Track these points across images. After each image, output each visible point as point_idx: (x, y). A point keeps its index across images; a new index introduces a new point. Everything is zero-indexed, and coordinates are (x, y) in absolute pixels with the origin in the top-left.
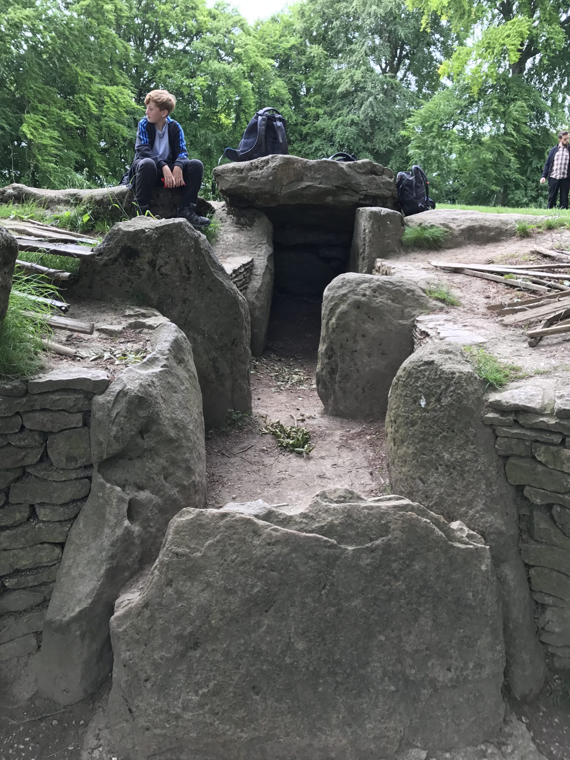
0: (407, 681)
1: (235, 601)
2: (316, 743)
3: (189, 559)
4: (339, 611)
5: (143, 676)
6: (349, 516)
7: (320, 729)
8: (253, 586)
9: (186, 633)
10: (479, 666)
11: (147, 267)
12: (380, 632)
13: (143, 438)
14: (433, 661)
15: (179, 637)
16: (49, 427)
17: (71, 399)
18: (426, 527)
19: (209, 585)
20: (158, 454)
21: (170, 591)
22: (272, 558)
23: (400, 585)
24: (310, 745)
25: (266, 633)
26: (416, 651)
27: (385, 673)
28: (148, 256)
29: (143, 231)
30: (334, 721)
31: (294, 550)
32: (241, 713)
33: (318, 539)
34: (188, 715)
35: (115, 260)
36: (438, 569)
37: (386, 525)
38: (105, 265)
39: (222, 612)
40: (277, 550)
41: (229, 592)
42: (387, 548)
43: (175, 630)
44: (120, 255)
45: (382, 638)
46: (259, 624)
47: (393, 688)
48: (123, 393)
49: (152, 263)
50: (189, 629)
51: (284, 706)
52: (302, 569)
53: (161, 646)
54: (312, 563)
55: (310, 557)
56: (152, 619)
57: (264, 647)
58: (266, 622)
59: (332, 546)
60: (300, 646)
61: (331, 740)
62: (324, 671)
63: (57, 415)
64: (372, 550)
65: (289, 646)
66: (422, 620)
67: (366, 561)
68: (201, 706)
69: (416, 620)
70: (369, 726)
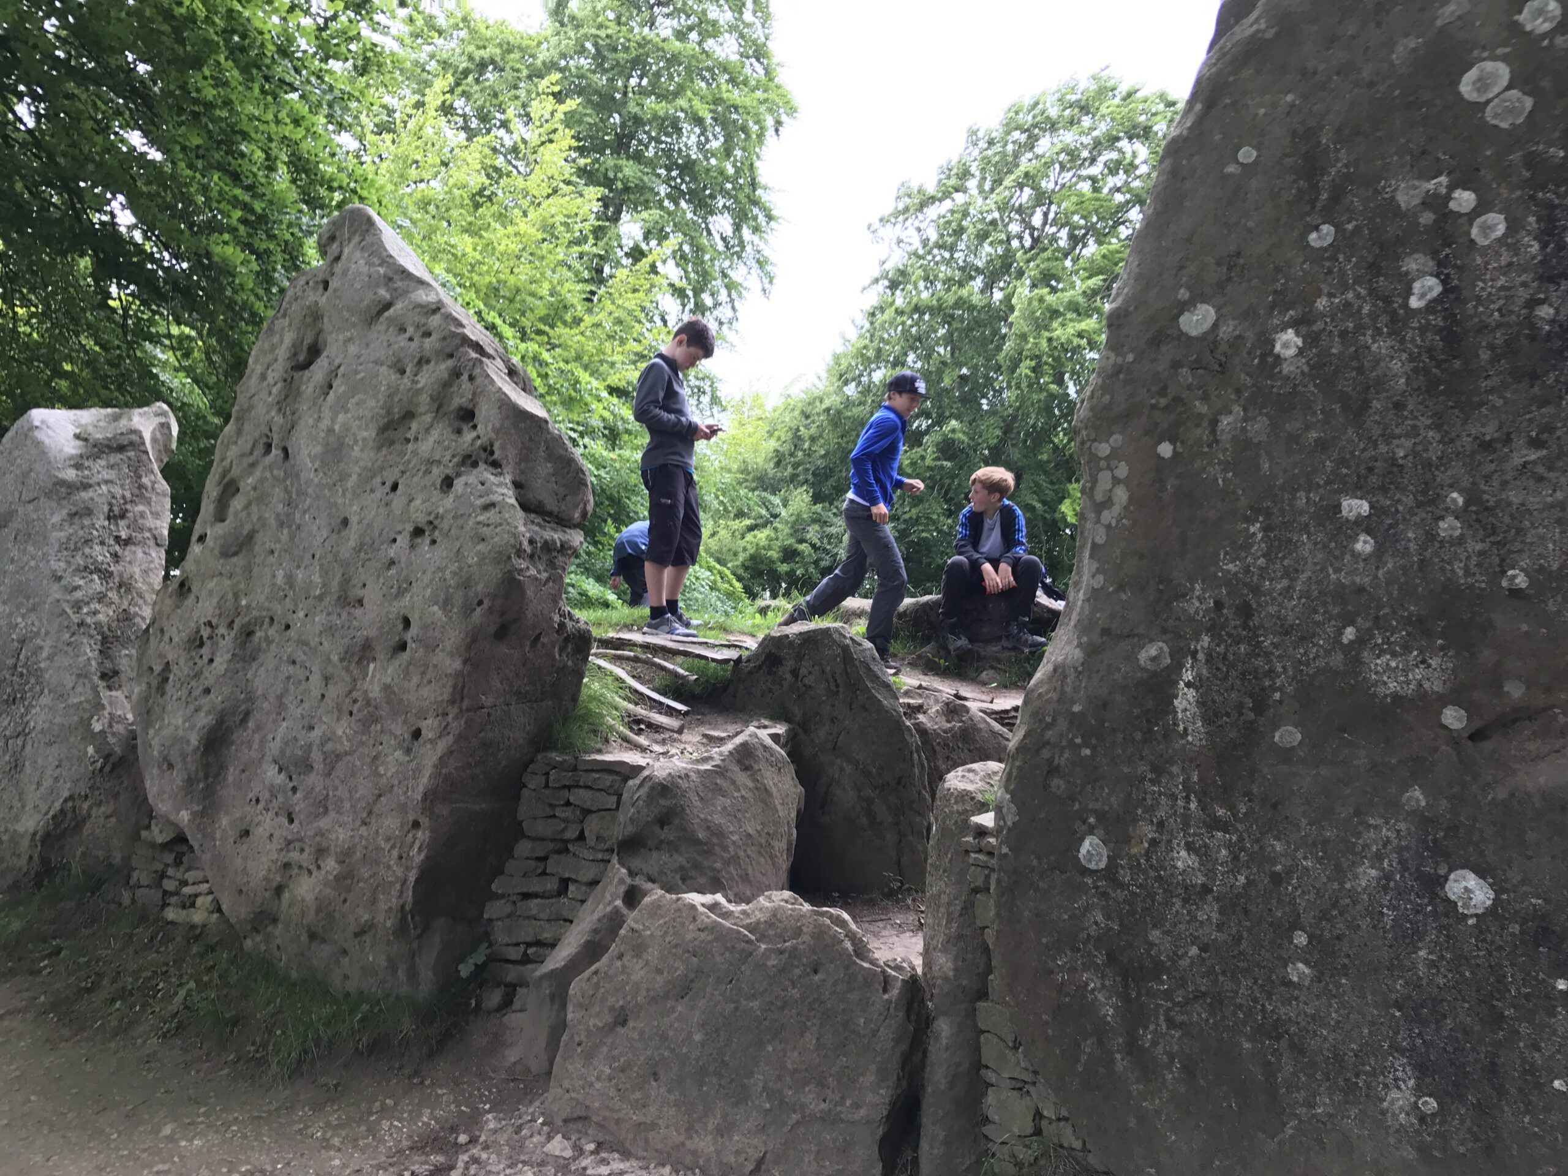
0: (782, 1102)
1: (660, 980)
2: (689, 1144)
3: (640, 936)
4: (736, 1009)
5: (577, 1039)
6: (774, 915)
7: (697, 1132)
8: (677, 969)
9: (617, 1006)
10: (857, 1106)
11: (789, 676)
12: (769, 1042)
13: (662, 828)
14: (812, 1086)
15: (612, 1009)
16: (588, 805)
17: (608, 780)
18: (835, 936)
19: (647, 963)
20: (677, 851)
21: (619, 963)
22: (697, 943)
23: (795, 993)
24: (683, 1144)
25: (677, 1019)
26: (796, 1071)
27: (764, 1088)
28: (790, 664)
29: (787, 636)
30: (710, 1127)
31: (716, 939)
32: (638, 1095)
33: (739, 932)
34: (598, 1085)
35: (760, 667)
36: (835, 984)
37: (800, 928)
38: (750, 673)
39: (648, 990)
40: (703, 935)
41: (659, 971)
42: (794, 953)
43: (611, 1000)
44: (764, 662)
45: (770, 1048)
46: (673, 1010)
47: (768, 1106)
48: (648, 778)
49: (795, 673)
50: (621, 1003)
51: (672, 1098)
52: (718, 958)
53: (598, 1015)
54: (727, 954)
55: (727, 949)
56: (597, 986)
57: (671, 1033)
58: (679, 1008)
59: (749, 942)
60: (698, 1037)
61: (702, 1144)
62: (711, 1069)
63: (597, 794)
64: (781, 952)
65: (690, 1035)
66: (808, 1035)
67: (772, 962)
68: (610, 1079)
69: (802, 1035)
70: (736, 1138)
